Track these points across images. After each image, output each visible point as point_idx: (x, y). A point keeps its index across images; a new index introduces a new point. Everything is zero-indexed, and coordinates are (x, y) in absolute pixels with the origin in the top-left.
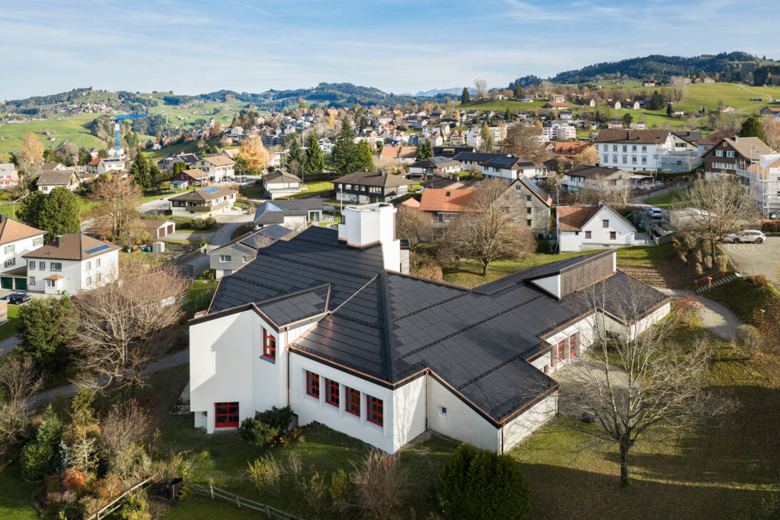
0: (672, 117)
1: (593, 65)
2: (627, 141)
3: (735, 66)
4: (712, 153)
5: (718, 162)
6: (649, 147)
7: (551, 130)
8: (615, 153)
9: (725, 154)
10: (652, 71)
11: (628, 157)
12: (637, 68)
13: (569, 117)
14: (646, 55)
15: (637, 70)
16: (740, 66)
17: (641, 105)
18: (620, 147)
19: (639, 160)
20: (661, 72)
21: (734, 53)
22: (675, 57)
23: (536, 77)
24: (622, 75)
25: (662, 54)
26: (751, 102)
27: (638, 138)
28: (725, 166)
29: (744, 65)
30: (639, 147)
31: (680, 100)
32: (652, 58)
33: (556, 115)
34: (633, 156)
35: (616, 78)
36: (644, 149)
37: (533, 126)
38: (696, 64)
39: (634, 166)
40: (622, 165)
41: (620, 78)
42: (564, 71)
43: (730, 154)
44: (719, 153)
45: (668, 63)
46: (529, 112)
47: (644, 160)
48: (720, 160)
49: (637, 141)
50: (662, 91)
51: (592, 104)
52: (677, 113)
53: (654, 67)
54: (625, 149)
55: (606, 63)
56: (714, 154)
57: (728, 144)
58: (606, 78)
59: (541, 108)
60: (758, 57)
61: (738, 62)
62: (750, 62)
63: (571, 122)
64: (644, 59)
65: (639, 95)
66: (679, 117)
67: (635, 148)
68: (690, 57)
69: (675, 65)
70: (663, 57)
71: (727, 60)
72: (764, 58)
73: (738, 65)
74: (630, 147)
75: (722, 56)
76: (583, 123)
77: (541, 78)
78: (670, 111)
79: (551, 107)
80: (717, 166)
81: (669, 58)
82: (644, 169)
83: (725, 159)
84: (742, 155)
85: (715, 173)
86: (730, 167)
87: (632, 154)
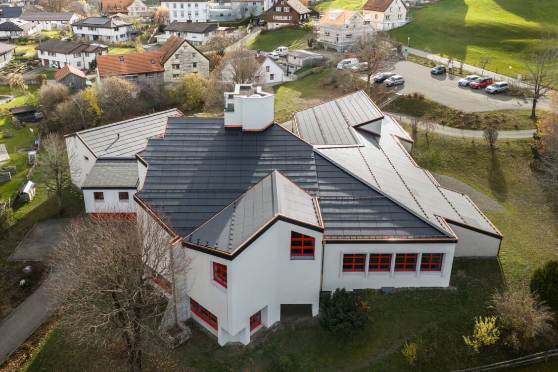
4: (273, 9)
5: (277, 15)
6: (200, 4)
8: (175, 9)
9: (282, 9)
11: (185, 12)
18: (178, 4)
19: (193, 14)
28: (283, 18)
30: (193, 4)
34: (188, 11)
36: (196, 5)
39: (197, 19)
40: (181, 19)
43: (287, 10)
44: (278, 9)
47: (197, 14)
48: (279, 14)
54: (182, 6)
56: (275, 10)
57: (285, 2)
67: (189, 5)
74: (185, 4)
80: (277, 18)
82: (197, 21)
83: (282, 13)
84: (294, 10)
85: (275, 23)
86: (285, 18)
87: (187, 10)
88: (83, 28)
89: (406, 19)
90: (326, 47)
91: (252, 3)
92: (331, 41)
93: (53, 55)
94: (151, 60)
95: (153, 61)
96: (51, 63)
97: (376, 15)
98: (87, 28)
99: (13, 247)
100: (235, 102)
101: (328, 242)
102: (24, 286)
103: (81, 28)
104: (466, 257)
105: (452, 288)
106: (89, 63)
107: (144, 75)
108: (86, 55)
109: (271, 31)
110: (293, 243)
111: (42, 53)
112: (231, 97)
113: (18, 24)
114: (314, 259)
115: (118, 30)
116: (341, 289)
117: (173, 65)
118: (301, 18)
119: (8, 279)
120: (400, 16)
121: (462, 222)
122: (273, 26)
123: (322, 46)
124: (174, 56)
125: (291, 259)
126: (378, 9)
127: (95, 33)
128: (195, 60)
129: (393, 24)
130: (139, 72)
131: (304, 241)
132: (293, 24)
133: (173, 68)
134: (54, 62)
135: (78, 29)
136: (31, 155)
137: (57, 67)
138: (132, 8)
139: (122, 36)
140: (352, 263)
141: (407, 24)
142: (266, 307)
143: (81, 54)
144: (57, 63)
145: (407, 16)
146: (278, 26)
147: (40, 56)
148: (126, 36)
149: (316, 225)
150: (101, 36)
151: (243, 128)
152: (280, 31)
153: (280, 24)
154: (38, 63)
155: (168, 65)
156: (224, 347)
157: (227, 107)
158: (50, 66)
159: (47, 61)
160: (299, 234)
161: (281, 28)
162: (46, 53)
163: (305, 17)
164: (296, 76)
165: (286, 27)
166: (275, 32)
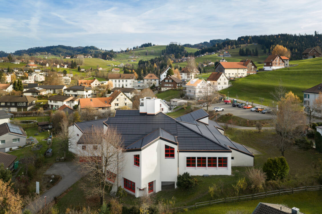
0: (80, 72)
1: (33, 48)
2: (120, 78)
3: (92, 52)
5: (166, 84)
6: (128, 80)
7: (33, 77)
8: (116, 83)
9: (168, 81)
10: (60, 52)
11: (120, 84)
12: (54, 50)
13: (39, 71)
14: (57, 45)
15: (54, 51)
16: (94, 52)
17: (67, 66)
18: (117, 80)
19: (125, 85)
20: (64, 52)
21: (91, 46)
22: (69, 47)
23: (4, 52)
24: (48, 53)
25: (64, 45)
26: (107, 66)
27: (124, 77)
28: (169, 85)
29: (95, 51)
30: (125, 80)
31: (81, 64)
32: (59, 46)
33: (33, 70)
35: (45, 54)
36: (126, 81)
37: (23, 75)
38: (77, 50)
39: (126, 87)
41: (47, 54)
42: (19, 50)
43: (170, 81)
44: (167, 81)
45: (66, 49)
46: (19, 69)
48: (167, 83)
49: (124, 78)
50: (75, 60)
51: (47, 65)
52: (82, 70)
53: (61, 50)
54: (119, 81)
55: (39, 47)
56: (165, 81)
57: (170, 77)
58: (41, 54)
59: (25, 67)
60: (100, 49)
61: (93, 50)
62: (97, 50)
63: (41, 73)
64: (56, 46)
65: (66, 62)
66: (83, 72)
67: (123, 81)
68: (75, 47)
69: (69, 50)
70: (64, 46)
71: (89, 49)
72: (101, 49)
73: (93, 51)
74: (121, 80)
75: (87, 47)
76: (47, 74)
77: (7, 53)
78: (79, 69)
79: (29, 66)
80: (166, 85)
81: (67, 47)
83: (169, 83)
84: (174, 81)
85: (165, 88)
86: (170, 85)
87: (122, 83)
88: (70, 91)
89: (229, 85)
90: (189, 98)
91: (154, 80)
92: (191, 94)
93: (56, 102)
94: (105, 101)
95: (106, 102)
96: (54, 107)
97: (214, 83)
98: (72, 91)
99: (45, 171)
100: (144, 102)
101: (180, 152)
102: (52, 182)
103: (69, 91)
104: (240, 166)
105: (233, 175)
106: (73, 106)
107: (101, 109)
108: (72, 102)
109: (163, 92)
110: (166, 151)
111: (50, 101)
112: (143, 100)
113: (38, 89)
114: (174, 158)
115: (87, 92)
116: (186, 172)
117: (116, 104)
118: (178, 85)
119: (44, 180)
120: (225, 83)
121: (236, 148)
122: (164, 89)
123: (187, 97)
124: (116, 100)
125: (165, 158)
126: (214, 80)
127: (76, 93)
128: (126, 102)
129: (222, 87)
130: (99, 107)
131: (171, 154)
132: (174, 88)
133: (116, 105)
134: (56, 106)
135: (67, 91)
136: (49, 140)
137: (57, 109)
138: (93, 84)
139: (89, 95)
140: (190, 162)
141: (229, 87)
142: (155, 181)
143: (70, 102)
144: (57, 107)
145: (229, 83)
146: (166, 89)
147: (49, 103)
148: (91, 95)
149: (174, 141)
150: (79, 95)
151: (147, 113)
152: (168, 91)
153: (168, 88)
154: (47, 107)
155: (113, 104)
156: (138, 198)
157: (141, 104)
158: (54, 108)
159: (52, 106)
160: (168, 146)
161: (168, 90)
162: (53, 101)
163: (180, 85)
164: (174, 110)
165: (171, 90)
166: (165, 92)
